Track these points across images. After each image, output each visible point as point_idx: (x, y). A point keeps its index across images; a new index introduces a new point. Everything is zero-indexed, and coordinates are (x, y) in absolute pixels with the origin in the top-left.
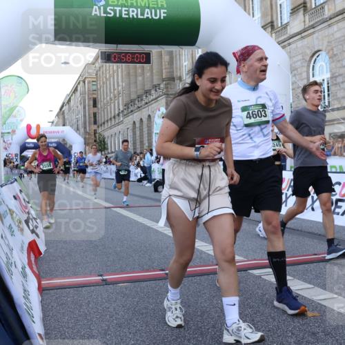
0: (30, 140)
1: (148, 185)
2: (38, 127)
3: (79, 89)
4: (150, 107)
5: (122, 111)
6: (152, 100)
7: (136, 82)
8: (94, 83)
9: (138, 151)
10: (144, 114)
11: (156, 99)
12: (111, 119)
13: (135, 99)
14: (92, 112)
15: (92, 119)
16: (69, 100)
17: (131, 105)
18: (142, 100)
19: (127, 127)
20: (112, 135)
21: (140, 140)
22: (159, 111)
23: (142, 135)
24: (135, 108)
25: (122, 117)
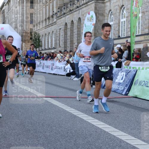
1: (76, 79)
4: (80, 11)
5: (56, 13)
6: (83, 5)
9: (68, 50)
10: (75, 16)
11: (86, 3)
12: (46, 20)
14: (29, 13)
15: (30, 19)
17: (64, 8)
18: (74, 4)
19: (60, 28)
20: (46, 34)
21: (71, 40)
22: (89, 14)
23: (73, 35)
24: (68, 11)
25: (56, 18)
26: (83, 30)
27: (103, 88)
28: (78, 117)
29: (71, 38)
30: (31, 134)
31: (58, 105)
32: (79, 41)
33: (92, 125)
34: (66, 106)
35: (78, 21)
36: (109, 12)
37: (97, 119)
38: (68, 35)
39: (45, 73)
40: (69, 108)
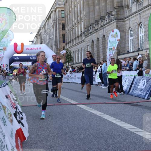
0: (16, 55)
2: (22, 45)
3: (52, 16)
4: (104, 29)
5: (84, 33)
6: (106, 24)
7: (94, 11)
8: (63, 12)
10: (100, 34)
11: (109, 22)
12: (75, 39)
13: (94, 24)
14: (61, 33)
15: (62, 39)
16: (45, 25)
17: (90, 28)
18: (98, 24)
19: (88, 44)
20: (76, 51)
21: (97, 54)
22: (113, 32)
23: (99, 50)
24: (93, 30)
25: (84, 37)
26: (107, 45)
27: (127, 94)
28: (107, 120)
29: (97, 53)
30: (68, 136)
31: (89, 110)
32: (104, 54)
33: (120, 126)
34: (97, 111)
35: (103, 38)
36: (129, 29)
37: (124, 121)
38: (95, 51)
39: (77, 83)
40: (99, 112)
